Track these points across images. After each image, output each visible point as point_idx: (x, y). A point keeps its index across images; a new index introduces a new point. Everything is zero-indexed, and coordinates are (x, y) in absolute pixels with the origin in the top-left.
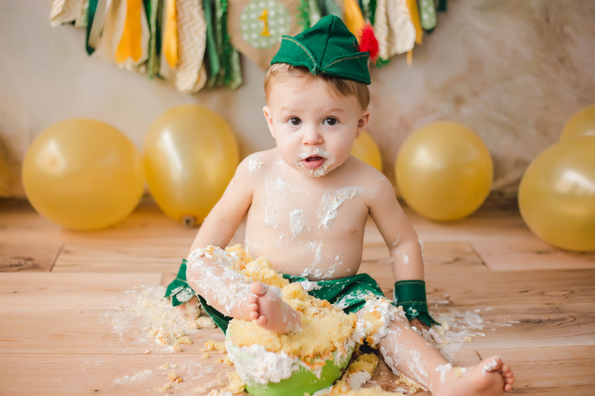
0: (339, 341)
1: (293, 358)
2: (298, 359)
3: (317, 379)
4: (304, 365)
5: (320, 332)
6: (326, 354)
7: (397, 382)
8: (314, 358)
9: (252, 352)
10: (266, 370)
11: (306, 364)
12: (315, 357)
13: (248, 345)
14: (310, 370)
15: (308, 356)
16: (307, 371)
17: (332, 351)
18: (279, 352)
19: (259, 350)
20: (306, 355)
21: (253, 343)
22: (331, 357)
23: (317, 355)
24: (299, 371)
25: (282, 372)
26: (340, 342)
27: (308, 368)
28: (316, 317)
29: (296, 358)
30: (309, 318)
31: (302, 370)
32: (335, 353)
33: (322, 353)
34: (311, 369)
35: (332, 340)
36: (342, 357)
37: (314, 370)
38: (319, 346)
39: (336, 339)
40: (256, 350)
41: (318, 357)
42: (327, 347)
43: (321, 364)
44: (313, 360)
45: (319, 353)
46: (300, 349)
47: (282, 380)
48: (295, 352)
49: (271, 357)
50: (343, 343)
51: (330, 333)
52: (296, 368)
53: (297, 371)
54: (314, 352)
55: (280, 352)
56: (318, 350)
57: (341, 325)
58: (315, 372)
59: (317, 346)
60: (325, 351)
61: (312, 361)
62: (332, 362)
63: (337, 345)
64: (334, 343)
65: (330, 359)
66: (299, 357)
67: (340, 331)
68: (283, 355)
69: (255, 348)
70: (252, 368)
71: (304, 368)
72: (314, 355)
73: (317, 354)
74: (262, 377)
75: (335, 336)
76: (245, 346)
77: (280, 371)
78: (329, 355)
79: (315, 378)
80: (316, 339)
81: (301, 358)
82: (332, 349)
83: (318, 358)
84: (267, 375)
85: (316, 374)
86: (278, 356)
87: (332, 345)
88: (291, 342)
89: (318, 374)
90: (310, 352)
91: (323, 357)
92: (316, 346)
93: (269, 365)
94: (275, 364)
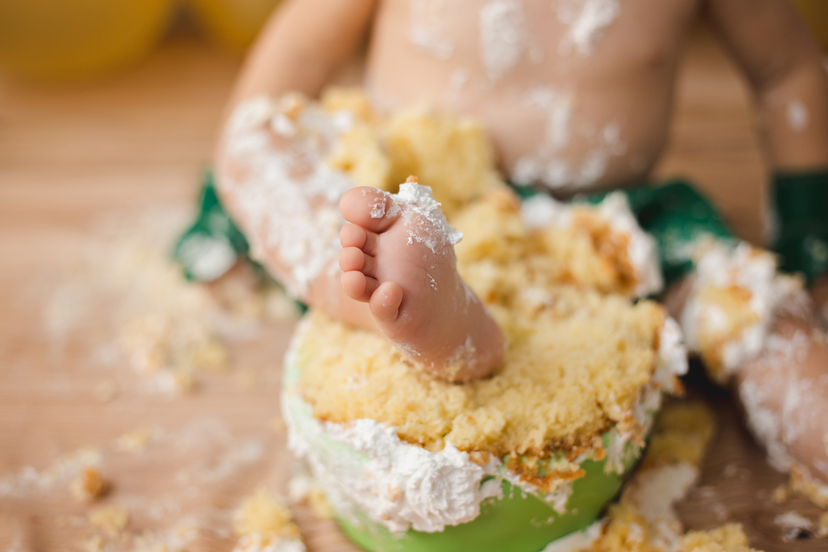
0: (620, 401)
1: (484, 462)
2: (499, 463)
3: (554, 513)
4: (515, 480)
5: (562, 374)
6: (584, 444)
7: (780, 494)
8: (547, 458)
9: (357, 443)
10: (400, 497)
11: (524, 478)
12: (552, 454)
13: (344, 420)
14: (536, 495)
15: (529, 453)
16: (524, 496)
17: (601, 432)
18: (438, 443)
19: (376, 438)
20: (522, 450)
21: (360, 415)
22: (598, 451)
23: (557, 448)
24: (500, 497)
25: (450, 509)
26: (625, 404)
27: (529, 489)
28: (545, 317)
29: (493, 460)
30: (523, 322)
31: (511, 496)
32: (609, 436)
33: (571, 440)
34: (537, 491)
35: (601, 399)
36: (628, 444)
37: (548, 493)
38: (562, 419)
39: (612, 397)
40: (368, 438)
41: (560, 453)
42: (587, 424)
43: (566, 475)
44: (544, 463)
45: (562, 441)
46: (505, 430)
47: (449, 528)
48: (490, 441)
49: (413, 462)
50: (632, 407)
51: (592, 376)
52: (492, 489)
53: (495, 498)
54: (546, 438)
55: (443, 446)
56: (560, 432)
57: (621, 347)
58: (549, 499)
59: (557, 422)
60: (579, 432)
61: (540, 468)
62: (602, 464)
63: (616, 412)
64: (606, 409)
65: (595, 459)
66: (502, 455)
67: (622, 368)
68: (452, 455)
69: (364, 430)
70: (360, 485)
71: (517, 490)
72: (547, 449)
73: (557, 444)
74: (389, 516)
75: (609, 386)
76: (335, 421)
77: (444, 505)
78: (591, 445)
79: (548, 510)
80: (551, 397)
81: (507, 459)
82: (600, 424)
83: (558, 458)
84: (403, 513)
85: (553, 503)
86: (437, 457)
87: (599, 413)
88: (477, 406)
89: (560, 503)
90: (537, 439)
91: (573, 455)
92: (553, 420)
93: (410, 484)
94: (426, 485)
